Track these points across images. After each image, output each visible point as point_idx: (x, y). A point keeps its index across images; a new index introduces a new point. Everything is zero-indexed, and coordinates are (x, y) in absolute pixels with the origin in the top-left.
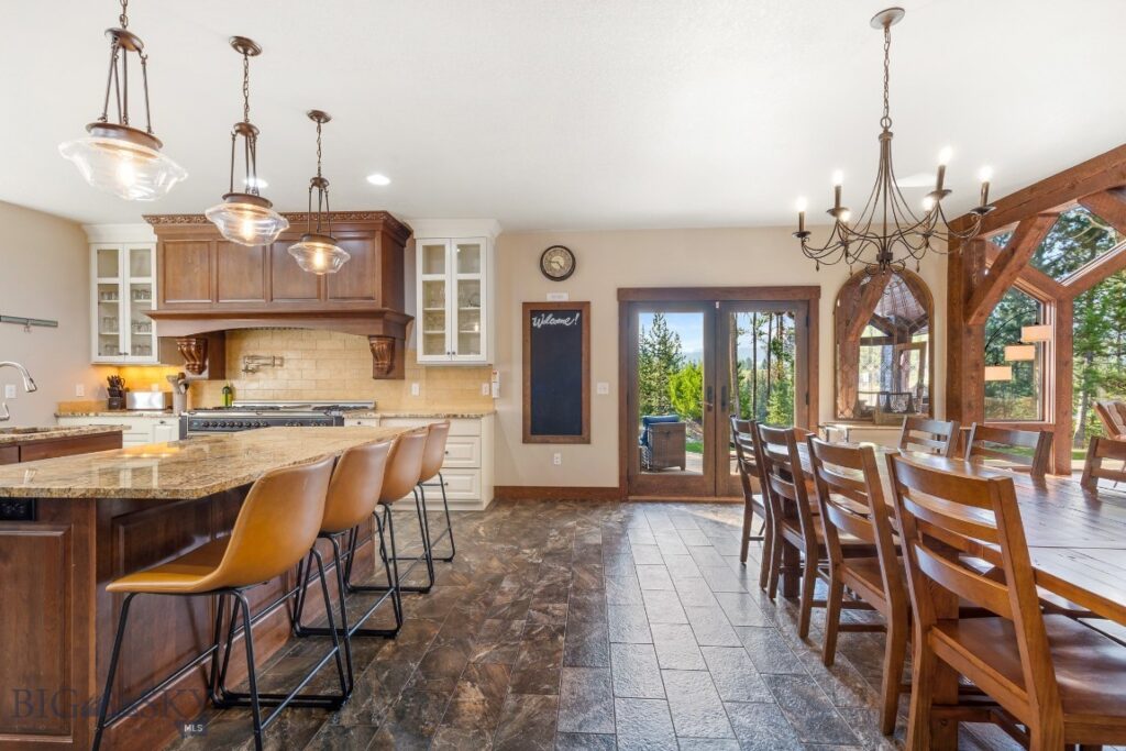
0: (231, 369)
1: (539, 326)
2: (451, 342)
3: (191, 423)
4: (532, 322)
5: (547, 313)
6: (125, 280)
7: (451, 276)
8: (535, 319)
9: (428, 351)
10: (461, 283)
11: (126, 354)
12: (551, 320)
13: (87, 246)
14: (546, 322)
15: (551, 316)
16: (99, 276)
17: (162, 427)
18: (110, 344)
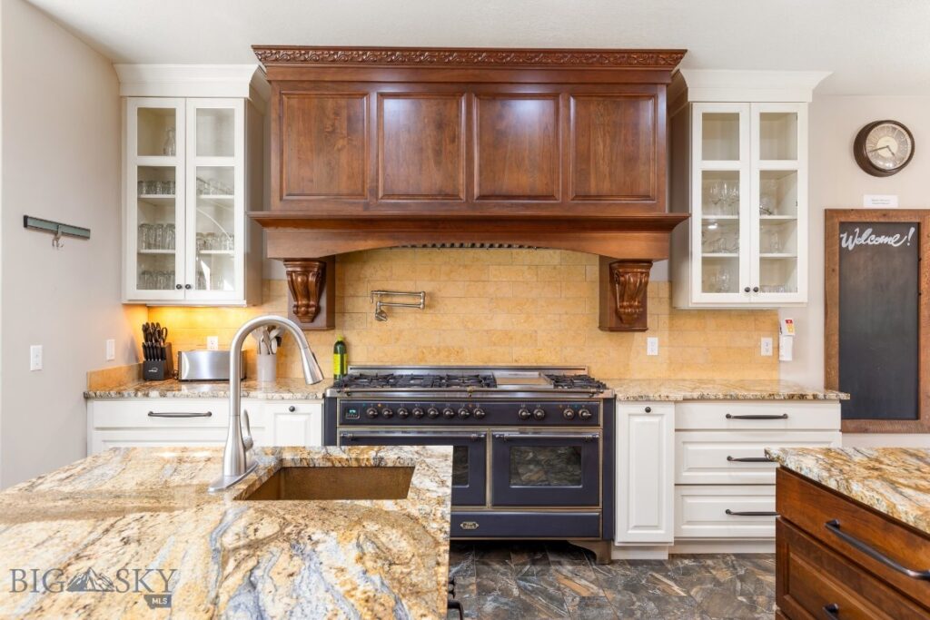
0: (343, 313)
1: (851, 248)
2: (749, 271)
3: (346, 409)
4: (841, 239)
5: (864, 226)
6: (187, 159)
7: (750, 164)
8: (845, 236)
9: (709, 287)
10: (765, 175)
11: (188, 287)
12: (868, 238)
13: (120, 102)
14: (861, 241)
15: (869, 231)
16: (141, 153)
17: (292, 417)
18: (156, 270)
